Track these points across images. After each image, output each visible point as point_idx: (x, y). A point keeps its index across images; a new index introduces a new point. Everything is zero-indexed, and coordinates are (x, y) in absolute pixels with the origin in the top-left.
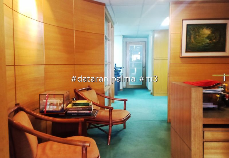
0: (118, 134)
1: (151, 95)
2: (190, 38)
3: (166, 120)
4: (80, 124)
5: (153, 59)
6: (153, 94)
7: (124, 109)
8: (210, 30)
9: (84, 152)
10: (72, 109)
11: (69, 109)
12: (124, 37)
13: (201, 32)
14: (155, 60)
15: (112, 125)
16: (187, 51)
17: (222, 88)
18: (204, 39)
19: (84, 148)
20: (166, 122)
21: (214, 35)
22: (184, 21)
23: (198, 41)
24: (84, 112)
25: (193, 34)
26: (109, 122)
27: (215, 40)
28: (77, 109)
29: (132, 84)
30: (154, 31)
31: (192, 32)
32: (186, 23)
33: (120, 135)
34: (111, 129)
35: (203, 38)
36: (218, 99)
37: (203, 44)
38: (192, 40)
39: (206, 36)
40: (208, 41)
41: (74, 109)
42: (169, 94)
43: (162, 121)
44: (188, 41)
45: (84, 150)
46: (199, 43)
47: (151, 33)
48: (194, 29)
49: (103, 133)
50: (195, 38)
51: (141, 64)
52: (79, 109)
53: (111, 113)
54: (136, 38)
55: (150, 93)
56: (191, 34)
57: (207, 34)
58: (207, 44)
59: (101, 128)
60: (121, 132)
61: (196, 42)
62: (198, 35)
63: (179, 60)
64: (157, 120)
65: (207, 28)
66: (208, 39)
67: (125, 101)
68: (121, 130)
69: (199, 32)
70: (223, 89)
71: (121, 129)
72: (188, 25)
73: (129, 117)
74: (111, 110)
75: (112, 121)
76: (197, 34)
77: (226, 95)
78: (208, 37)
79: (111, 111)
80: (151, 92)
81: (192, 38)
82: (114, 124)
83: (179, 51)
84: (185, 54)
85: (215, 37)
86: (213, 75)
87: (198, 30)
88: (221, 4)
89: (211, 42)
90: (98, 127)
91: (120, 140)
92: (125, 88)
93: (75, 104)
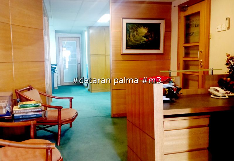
0: (66, 134)
1: (88, 92)
2: (130, 37)
3: (110, 115)
4: (32, 127)
5: (90, 56)
6: (90, 90)
7: (70, 108)
8: (146, 29)
9: (49, 154)
10: (19, 112)
11: (16, 112)
12: (56, 31)
13: (138, 31)
14: (91, 57)
15: (62, 125)
16: (127, 48)
17: (172, 82)
18: (142, 37)
19: (49, 150)
20: (110, 117)
21: (149, 34)
22: (124, 20)
23: (136, 40)
24: (34, 114)
25: (132, 32)
26: (58, 122)
27: (151, 39)
28: (25, 111)
29: (67, 81)
30: (90, 27)
31: (131, 31)
32: (125, 21)
33: (68, 134)
34: (60, 129)
35: (140, 36)
36: (167, 92)
37: (141, 43)
38: (132, 38)
39: (143, 35)
40: (145, 39)
41: (22, 112)
42: (112, 90)
43: (107, 117)
44: (127, 39)
45: (49, 152)
46: (137, 41)
47: (86, 30)
48: (133, 27)
49: (50, 134)
50: (134, 36)
51: (75, 60)
52: (27, 111)
53: (60, 113)
54: (69, 33)
55: (88, 90)
56: (130, 33)
57: (144, 33)
58: (144, 42)
59: (48, 129)
60: (68, 131)
61: (135, 41)
62: (136, 34)
63: (120, 57)
64: (101, 116)
65: (144, 27)
66: (145, 37)
67: (71, 99)
68: (67, 130)
69: (137, 31)
70: (173, 84)
71: (68, 128)
72: (127, 24)
73: (77, 115)
74: (60, 109)
75: (61, 120)
76: (135, 32)
77: (174, 88)
78: (145, 36)
79: (60, 111)
80: (88, 88)
81: (131, 36)
82: (63, 123)
83: (120, 49)
84: (125, 51)
85: (150, 36)
86: (161, 71)
87: (136, 28)
88: (156, 5)
89: (147, 40)
90: (44, 129)
91: (69, 139)
92: (59, 85)
93: (23, 106)
